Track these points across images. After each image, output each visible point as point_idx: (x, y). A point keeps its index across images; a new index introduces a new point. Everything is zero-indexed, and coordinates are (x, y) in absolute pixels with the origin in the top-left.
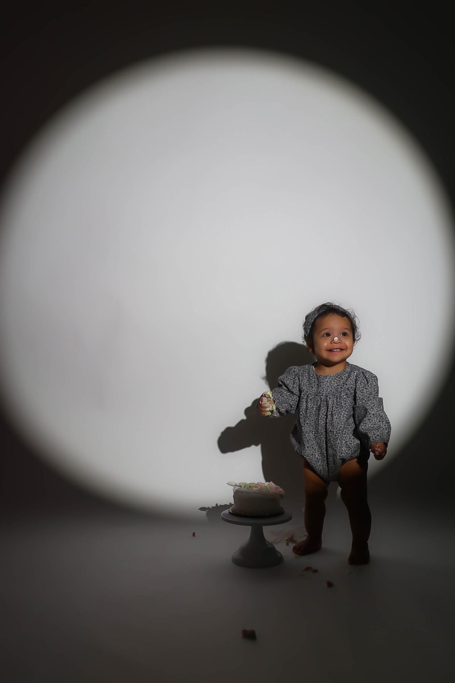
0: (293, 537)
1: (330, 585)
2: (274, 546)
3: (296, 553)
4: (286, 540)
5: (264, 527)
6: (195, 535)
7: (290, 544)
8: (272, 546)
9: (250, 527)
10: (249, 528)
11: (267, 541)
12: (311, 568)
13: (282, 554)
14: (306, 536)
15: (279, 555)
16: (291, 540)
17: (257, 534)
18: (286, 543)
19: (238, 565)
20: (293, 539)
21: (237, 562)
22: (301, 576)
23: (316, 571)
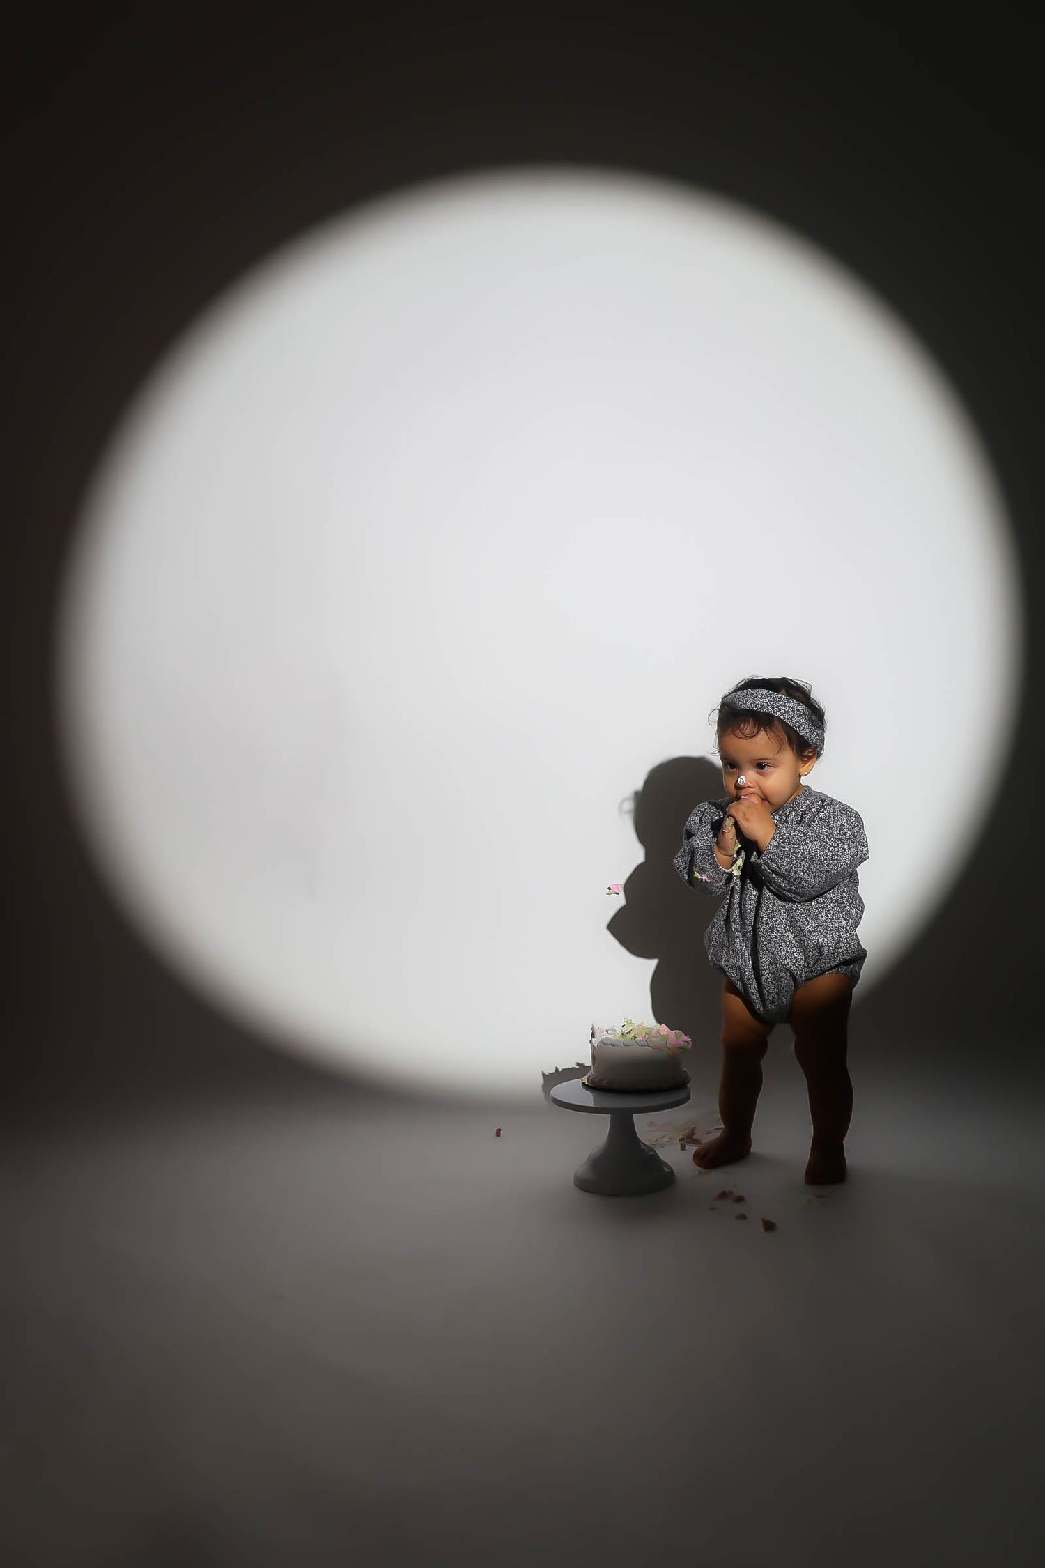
0: (692, 1133)
1: (769, 1226)
2: (655, 1152)
3: (699, 1165)
4: (680, 1140)
5: (634, 1115)
6: (501, 1132)
7: (687, 1147)
8: (652, 1153)
9: (610, 1115)
10: (607, 1118)
11: (642, 1143)
12: (731, 1193)
13: (674, 1169)
14: (721, 1131)
15: (666, 1169)
16: (690, 1138)
17: (623, 1130)
18: (680, 1146)
19: (585, 1191)
20: (695, 1137)
21: (584, 1185)
22: (713, 1209)
23: (740, 1199)
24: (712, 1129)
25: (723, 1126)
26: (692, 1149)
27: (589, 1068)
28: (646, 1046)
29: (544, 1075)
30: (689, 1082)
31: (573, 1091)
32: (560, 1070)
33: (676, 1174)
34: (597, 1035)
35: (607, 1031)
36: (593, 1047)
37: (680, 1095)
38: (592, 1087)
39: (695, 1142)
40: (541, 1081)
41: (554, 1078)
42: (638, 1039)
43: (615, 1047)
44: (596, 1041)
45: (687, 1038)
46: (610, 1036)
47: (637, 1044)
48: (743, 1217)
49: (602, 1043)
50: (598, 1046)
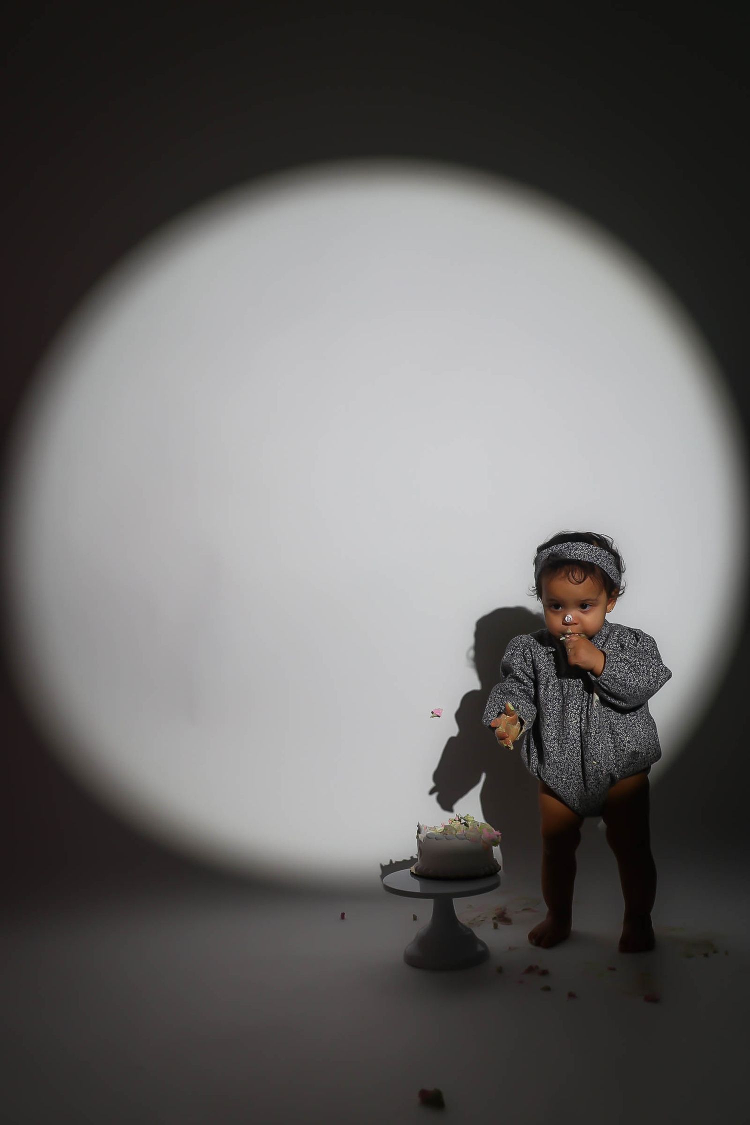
0: (503, 915)
1: (572, 996)
2: (472, 931)
4: (492, 920)
5: (453, 899)
6: (345, 916)
7: (499, 927)
8: (469, 931)
9: (432, 900)
10: (431, 902)
11: (460, 923)
12: (537, 967)
13: (488, 945)
15: (481, 946)
16: (501, 919)
17: (444, 913)
18: (493, 925)
19: (413, 966)
20: (505, 917)
21: (412, 961)
22: (521, 982)
23: (544, 973)
26: (503, 929)
27: (416, 859)
28: (463, 839)
29: (381, 866)
31: (404, 880)
32: (394, 862)
33: (490, 950)
34: (422, 831)
35: (430, 828)
36: (419, 842)
37: (491, 882)
38: (418, 875)
39: (506, 922)
40: (379, 871)
41: (389, 869)
42: (457, 833)
43: (437, 841)
44: (421, 836)
45: (498, 833)
46: (433, 832)
47: (458, 838)
48: (547, 989)
49: (428, 837)
50: (422, 840)
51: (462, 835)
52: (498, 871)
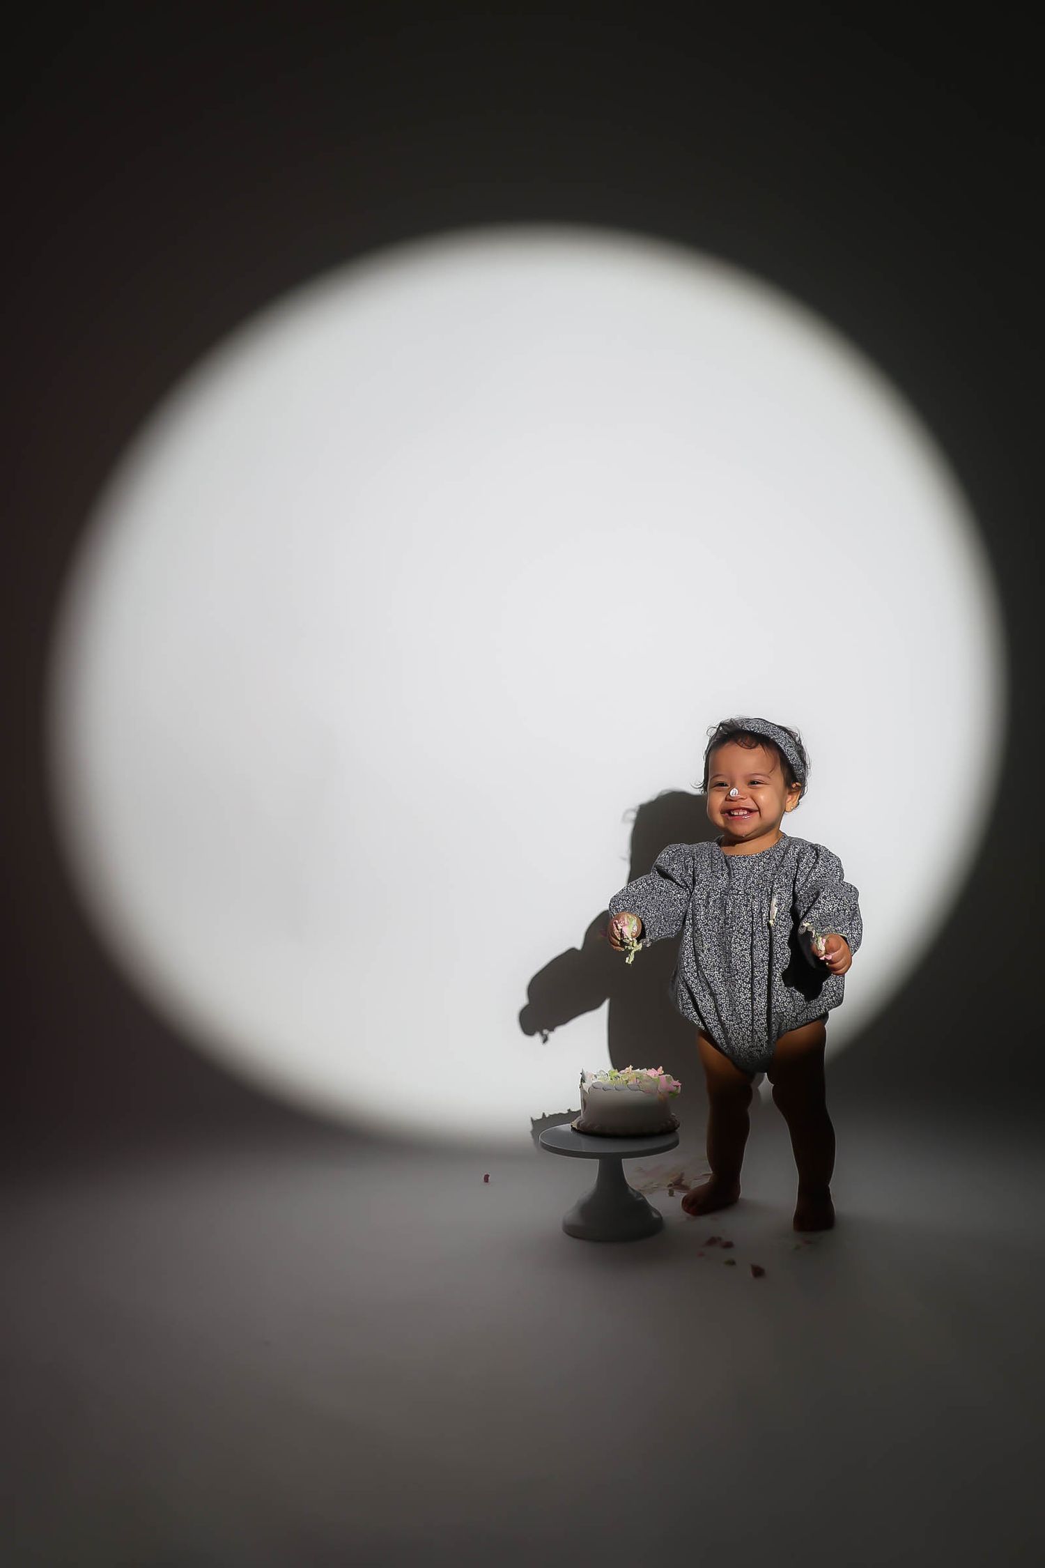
0: (680, 1180)
1: (758, 1272)
2: (644, 1197)
3: (687, 1211)
4: (668, 1186)
5: (623, 1160)
6: (489, 1178)
7: (676, 1192)
8: (641, 1199)
9: (600, 1160)
10: (596, 1162)
11: (632, 1189)
12: (720, 1239)
13: (663, 1216)
14: (710, 1176)
15: (655, 1215)
16: (678, 1184)
17: (612, 1174)
18: (668, 1192)
19: (575, 1237)
20: (683, 1183)
21: (573, 1231)
22: (701, 1255)
23: (729, 1245)
24: (701, 1175)
25: (711, 1172)
26: (680, 1195)
27: (579, 1112)
28: (636, 1090)
29: (532, 1121)
30: (679, 1126)
31: (563, 1137)
32: (549, 1116)
33: (664, 1219)
34: (587, 1080)
35: (595, 1076)
36: (583, 1092)
37: (669, 1140)
38: (581, 1131)
39: (684, 1188)
40: (530, 1127)
41: (543, 1124)
42: (629, 1083)
43: (605, 1092)
44: (586, 1086)
45: (677, 1083)
46: (600, 1081)
47: (627, 1089)
48: (732, 1263)
49: (594, 1087)
50: (587, 1091)
51: (634, 1085)
52: (677, 1128)
